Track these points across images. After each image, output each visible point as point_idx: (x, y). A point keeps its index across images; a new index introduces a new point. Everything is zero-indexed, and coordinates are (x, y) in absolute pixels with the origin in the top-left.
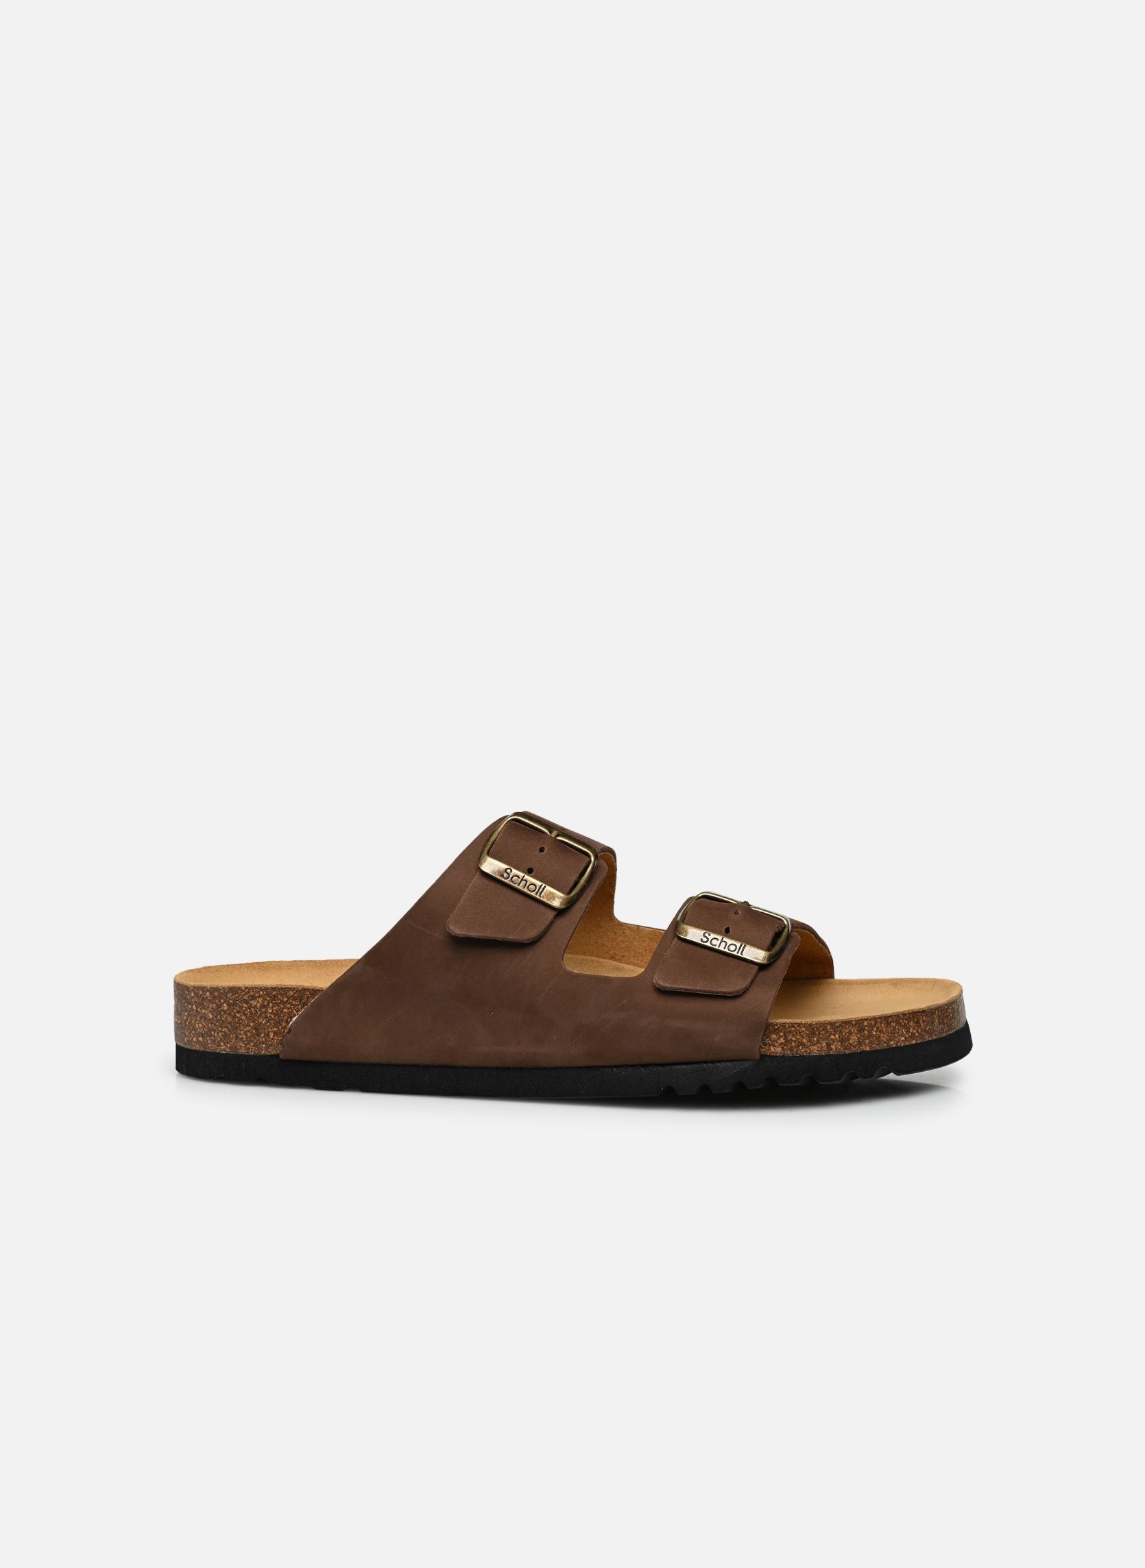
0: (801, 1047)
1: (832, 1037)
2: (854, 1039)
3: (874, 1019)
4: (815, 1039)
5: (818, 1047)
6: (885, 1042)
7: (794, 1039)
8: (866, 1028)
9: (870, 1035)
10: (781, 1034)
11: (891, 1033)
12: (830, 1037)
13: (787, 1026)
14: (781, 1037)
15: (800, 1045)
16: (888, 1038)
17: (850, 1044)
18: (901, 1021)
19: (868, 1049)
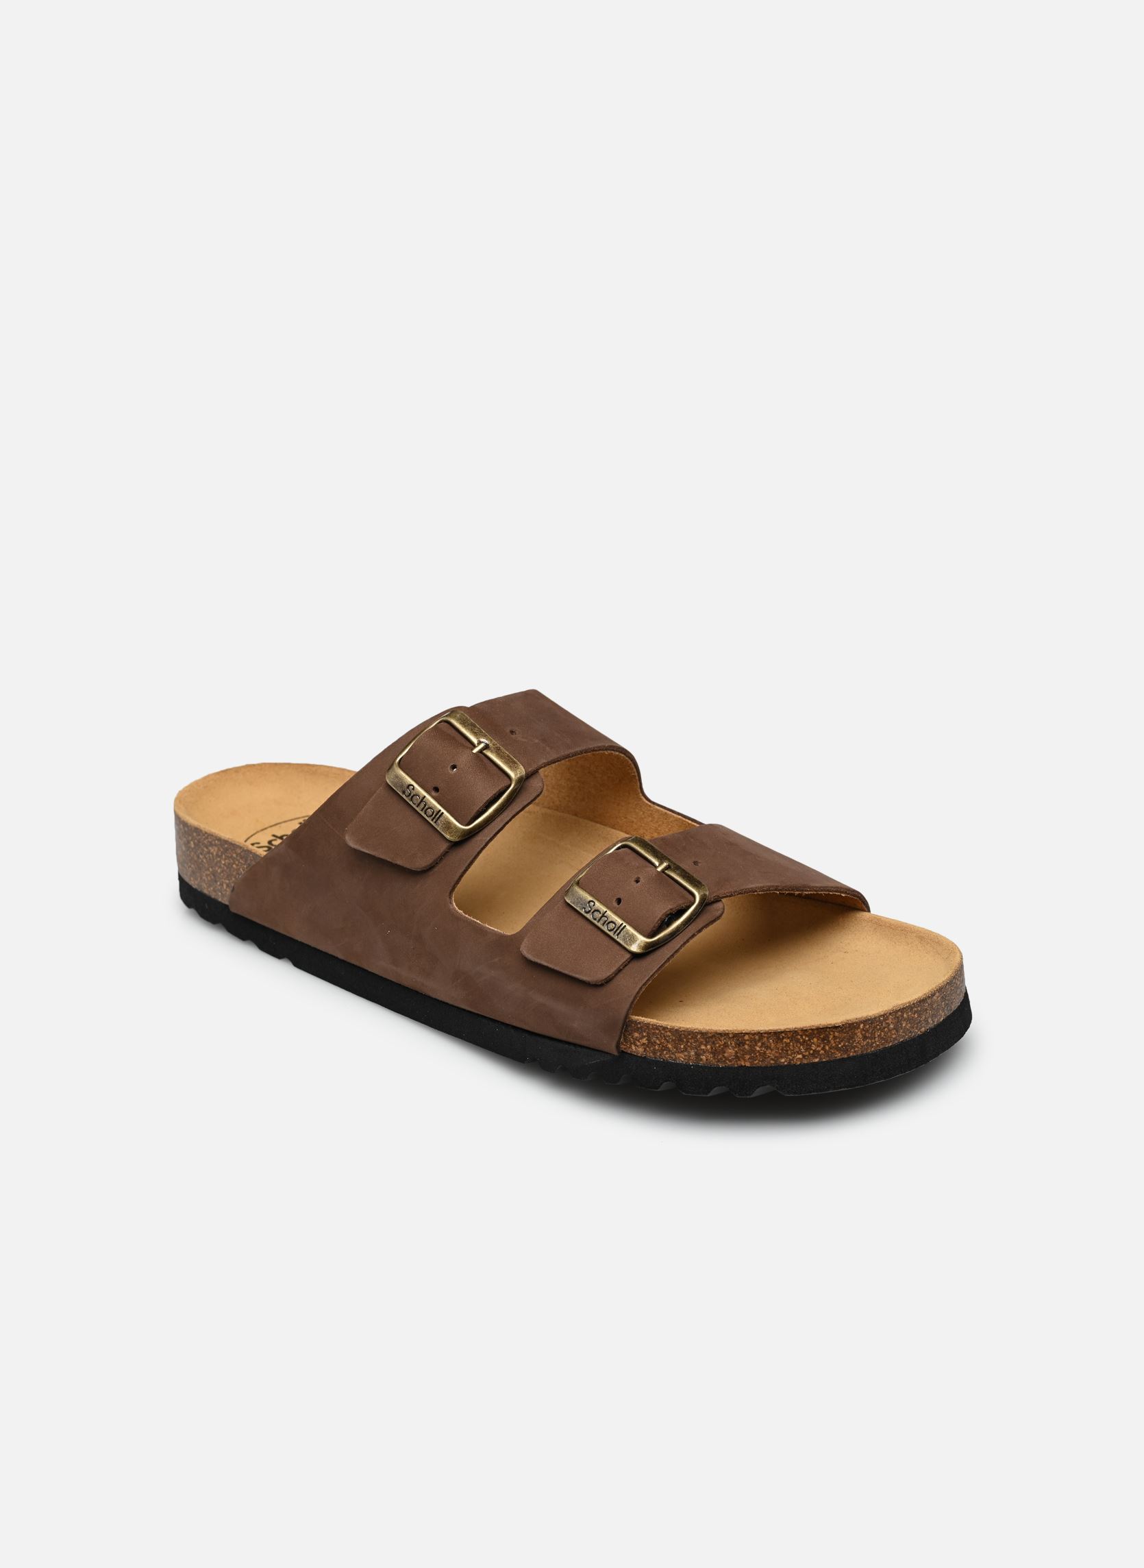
0: (665, 1052)
1: (703, 1047)
2: (730, 1052)
3: (760, 1034)
4: (682, 1046)
5: (685, 1056)
6: (772, 1059)
7: (658, 1042)
8: (747, 1042)
9: (752, 1050)
10: (644, 1034)
11: (782, 1050)
12: (700, 1046)
13: (651, 1027)
14: (645, 1037)
15: (664, 1050)
16: (777, 1055)
17: (725, 1057)
18: (799, 1037)
19: (748, 1064)
